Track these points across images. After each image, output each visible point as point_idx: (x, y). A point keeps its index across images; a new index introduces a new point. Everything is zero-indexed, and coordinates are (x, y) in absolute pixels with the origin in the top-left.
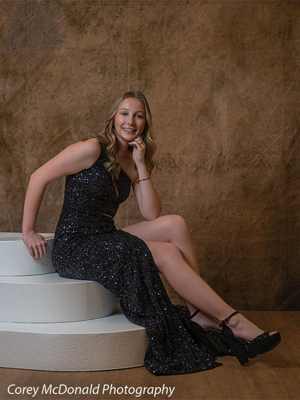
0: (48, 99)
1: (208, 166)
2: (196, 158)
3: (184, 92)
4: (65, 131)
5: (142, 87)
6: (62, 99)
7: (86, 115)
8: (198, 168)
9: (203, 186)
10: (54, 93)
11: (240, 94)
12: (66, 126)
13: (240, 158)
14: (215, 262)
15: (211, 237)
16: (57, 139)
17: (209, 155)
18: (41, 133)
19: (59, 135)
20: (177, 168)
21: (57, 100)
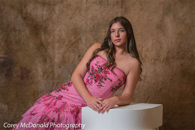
0: (68, 19)
1: (161, 58)
2: (154, 54)
3: (148, 16)
4: (78, 38)
5: (123, 13)
6: (76, 19)
7: (90, 29)
8: (155, 60)
9: (158, 70)
10: (72, 16)
11: (180, 17)
12: (79, 35)
13: (180, 54)
14: (165, 115)
15: (163, 100)
16: (73, 43)
17: (162, 52)
18: (64, 39)
19: (75, 40)
20: (143, 60)
21: (73, 20)
